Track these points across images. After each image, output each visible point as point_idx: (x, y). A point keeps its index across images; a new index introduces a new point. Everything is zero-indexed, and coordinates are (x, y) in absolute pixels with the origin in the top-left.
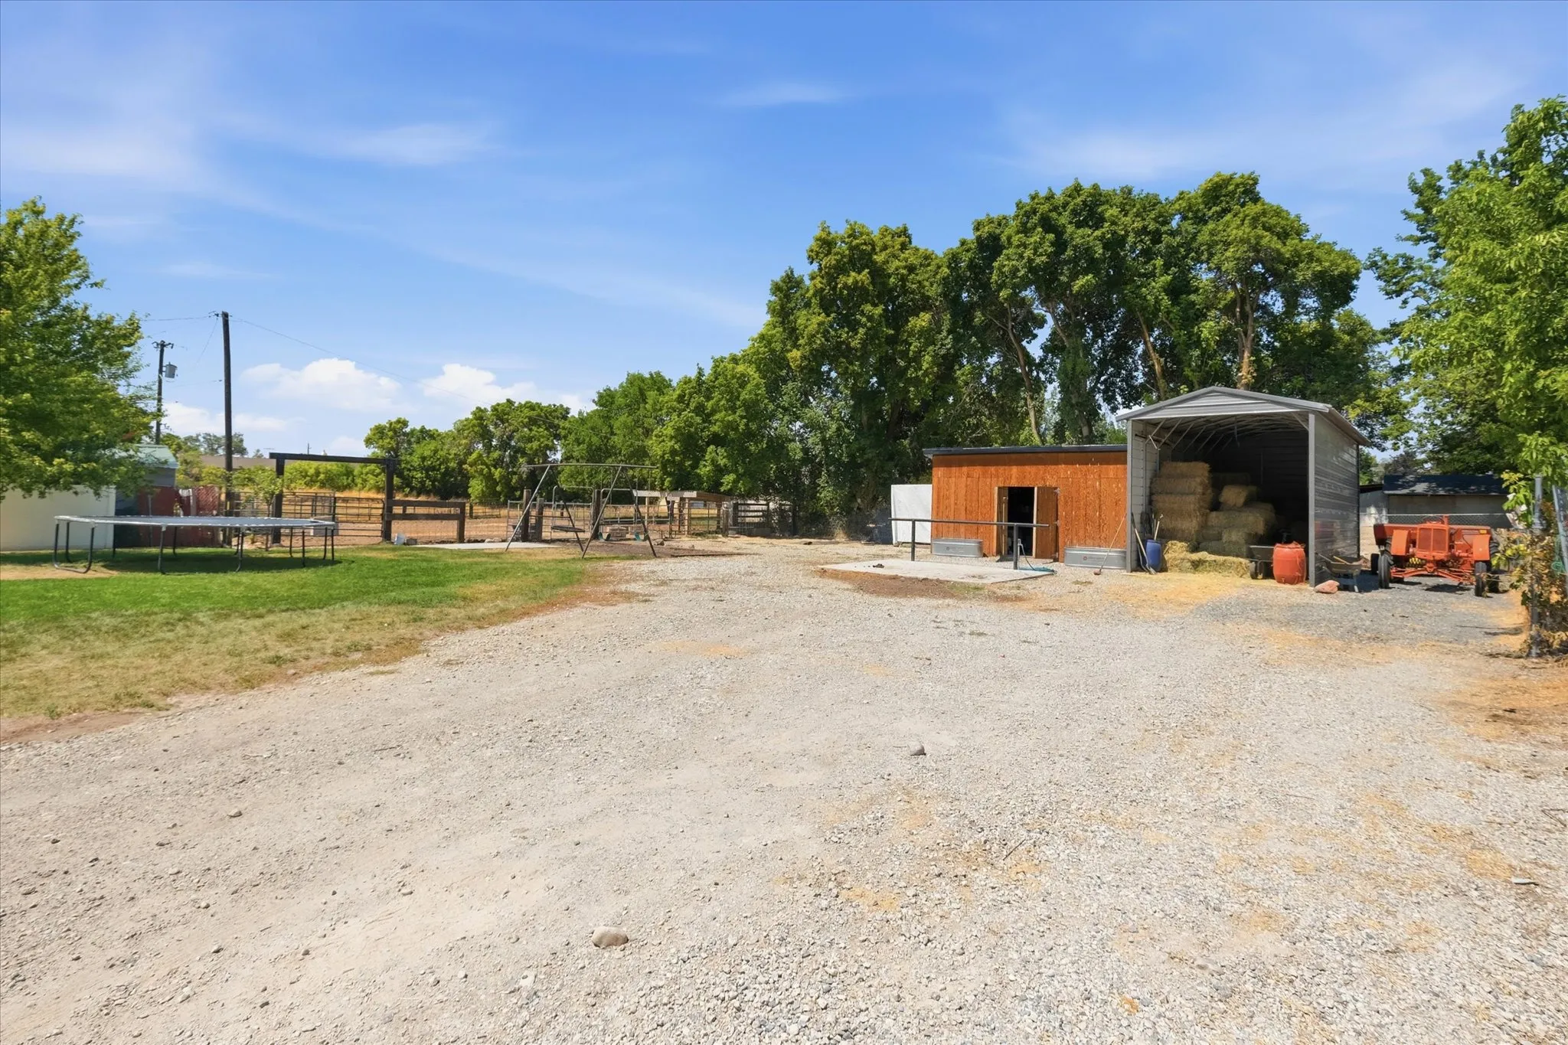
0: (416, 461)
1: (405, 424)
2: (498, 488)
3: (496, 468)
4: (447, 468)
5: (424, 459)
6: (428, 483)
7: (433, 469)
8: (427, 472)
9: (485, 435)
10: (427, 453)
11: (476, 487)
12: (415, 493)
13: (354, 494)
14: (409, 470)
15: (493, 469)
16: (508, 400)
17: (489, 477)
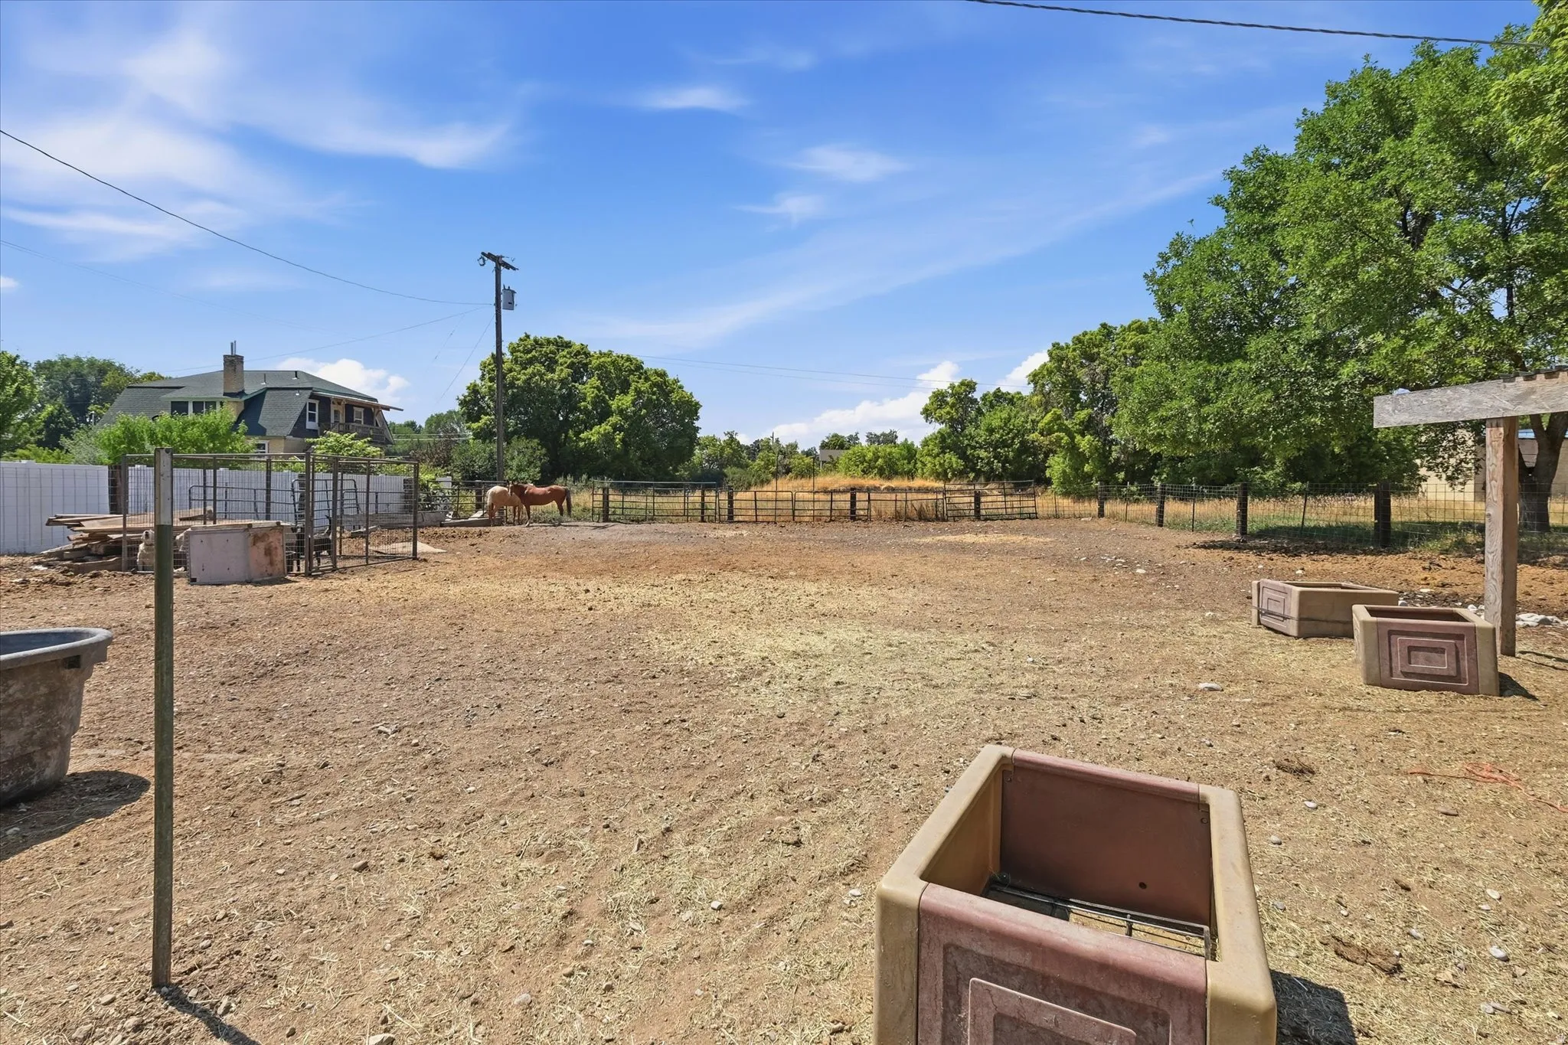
0: (982, 436)
1: (971, 386)
2: (1087, 468)
3: (1083, 436)
4: (1023, 443)
5: (991, 431)
6: (997, 465)
7: (1004, 444)
8: (995, 450)
9: (1072, 385)
10: (996, 423)
11: (1057, 466)
12: (982, 479)
13: (917, 483)
14: (974, 448)
15: (1078, 437)
16: (1104, 326)
17: (1073, 449)
